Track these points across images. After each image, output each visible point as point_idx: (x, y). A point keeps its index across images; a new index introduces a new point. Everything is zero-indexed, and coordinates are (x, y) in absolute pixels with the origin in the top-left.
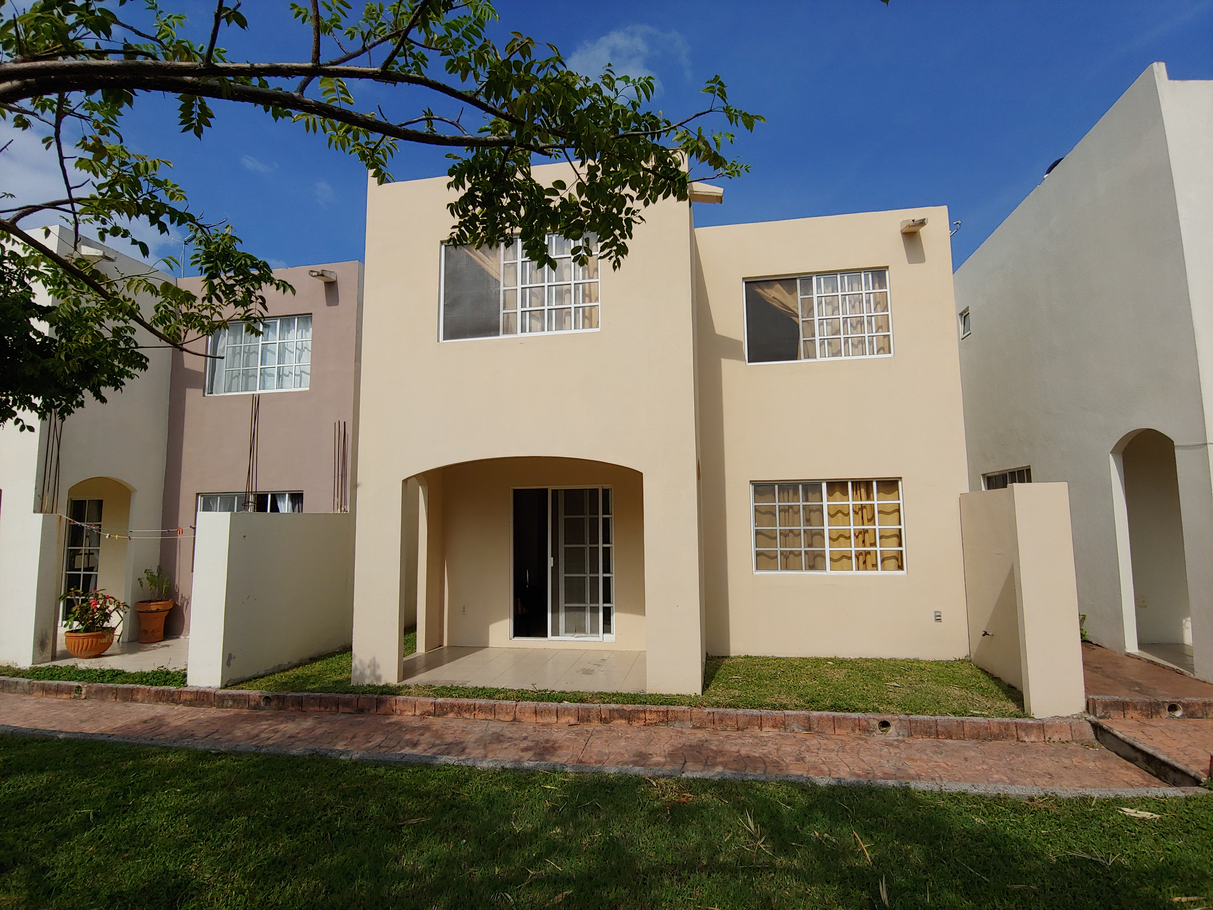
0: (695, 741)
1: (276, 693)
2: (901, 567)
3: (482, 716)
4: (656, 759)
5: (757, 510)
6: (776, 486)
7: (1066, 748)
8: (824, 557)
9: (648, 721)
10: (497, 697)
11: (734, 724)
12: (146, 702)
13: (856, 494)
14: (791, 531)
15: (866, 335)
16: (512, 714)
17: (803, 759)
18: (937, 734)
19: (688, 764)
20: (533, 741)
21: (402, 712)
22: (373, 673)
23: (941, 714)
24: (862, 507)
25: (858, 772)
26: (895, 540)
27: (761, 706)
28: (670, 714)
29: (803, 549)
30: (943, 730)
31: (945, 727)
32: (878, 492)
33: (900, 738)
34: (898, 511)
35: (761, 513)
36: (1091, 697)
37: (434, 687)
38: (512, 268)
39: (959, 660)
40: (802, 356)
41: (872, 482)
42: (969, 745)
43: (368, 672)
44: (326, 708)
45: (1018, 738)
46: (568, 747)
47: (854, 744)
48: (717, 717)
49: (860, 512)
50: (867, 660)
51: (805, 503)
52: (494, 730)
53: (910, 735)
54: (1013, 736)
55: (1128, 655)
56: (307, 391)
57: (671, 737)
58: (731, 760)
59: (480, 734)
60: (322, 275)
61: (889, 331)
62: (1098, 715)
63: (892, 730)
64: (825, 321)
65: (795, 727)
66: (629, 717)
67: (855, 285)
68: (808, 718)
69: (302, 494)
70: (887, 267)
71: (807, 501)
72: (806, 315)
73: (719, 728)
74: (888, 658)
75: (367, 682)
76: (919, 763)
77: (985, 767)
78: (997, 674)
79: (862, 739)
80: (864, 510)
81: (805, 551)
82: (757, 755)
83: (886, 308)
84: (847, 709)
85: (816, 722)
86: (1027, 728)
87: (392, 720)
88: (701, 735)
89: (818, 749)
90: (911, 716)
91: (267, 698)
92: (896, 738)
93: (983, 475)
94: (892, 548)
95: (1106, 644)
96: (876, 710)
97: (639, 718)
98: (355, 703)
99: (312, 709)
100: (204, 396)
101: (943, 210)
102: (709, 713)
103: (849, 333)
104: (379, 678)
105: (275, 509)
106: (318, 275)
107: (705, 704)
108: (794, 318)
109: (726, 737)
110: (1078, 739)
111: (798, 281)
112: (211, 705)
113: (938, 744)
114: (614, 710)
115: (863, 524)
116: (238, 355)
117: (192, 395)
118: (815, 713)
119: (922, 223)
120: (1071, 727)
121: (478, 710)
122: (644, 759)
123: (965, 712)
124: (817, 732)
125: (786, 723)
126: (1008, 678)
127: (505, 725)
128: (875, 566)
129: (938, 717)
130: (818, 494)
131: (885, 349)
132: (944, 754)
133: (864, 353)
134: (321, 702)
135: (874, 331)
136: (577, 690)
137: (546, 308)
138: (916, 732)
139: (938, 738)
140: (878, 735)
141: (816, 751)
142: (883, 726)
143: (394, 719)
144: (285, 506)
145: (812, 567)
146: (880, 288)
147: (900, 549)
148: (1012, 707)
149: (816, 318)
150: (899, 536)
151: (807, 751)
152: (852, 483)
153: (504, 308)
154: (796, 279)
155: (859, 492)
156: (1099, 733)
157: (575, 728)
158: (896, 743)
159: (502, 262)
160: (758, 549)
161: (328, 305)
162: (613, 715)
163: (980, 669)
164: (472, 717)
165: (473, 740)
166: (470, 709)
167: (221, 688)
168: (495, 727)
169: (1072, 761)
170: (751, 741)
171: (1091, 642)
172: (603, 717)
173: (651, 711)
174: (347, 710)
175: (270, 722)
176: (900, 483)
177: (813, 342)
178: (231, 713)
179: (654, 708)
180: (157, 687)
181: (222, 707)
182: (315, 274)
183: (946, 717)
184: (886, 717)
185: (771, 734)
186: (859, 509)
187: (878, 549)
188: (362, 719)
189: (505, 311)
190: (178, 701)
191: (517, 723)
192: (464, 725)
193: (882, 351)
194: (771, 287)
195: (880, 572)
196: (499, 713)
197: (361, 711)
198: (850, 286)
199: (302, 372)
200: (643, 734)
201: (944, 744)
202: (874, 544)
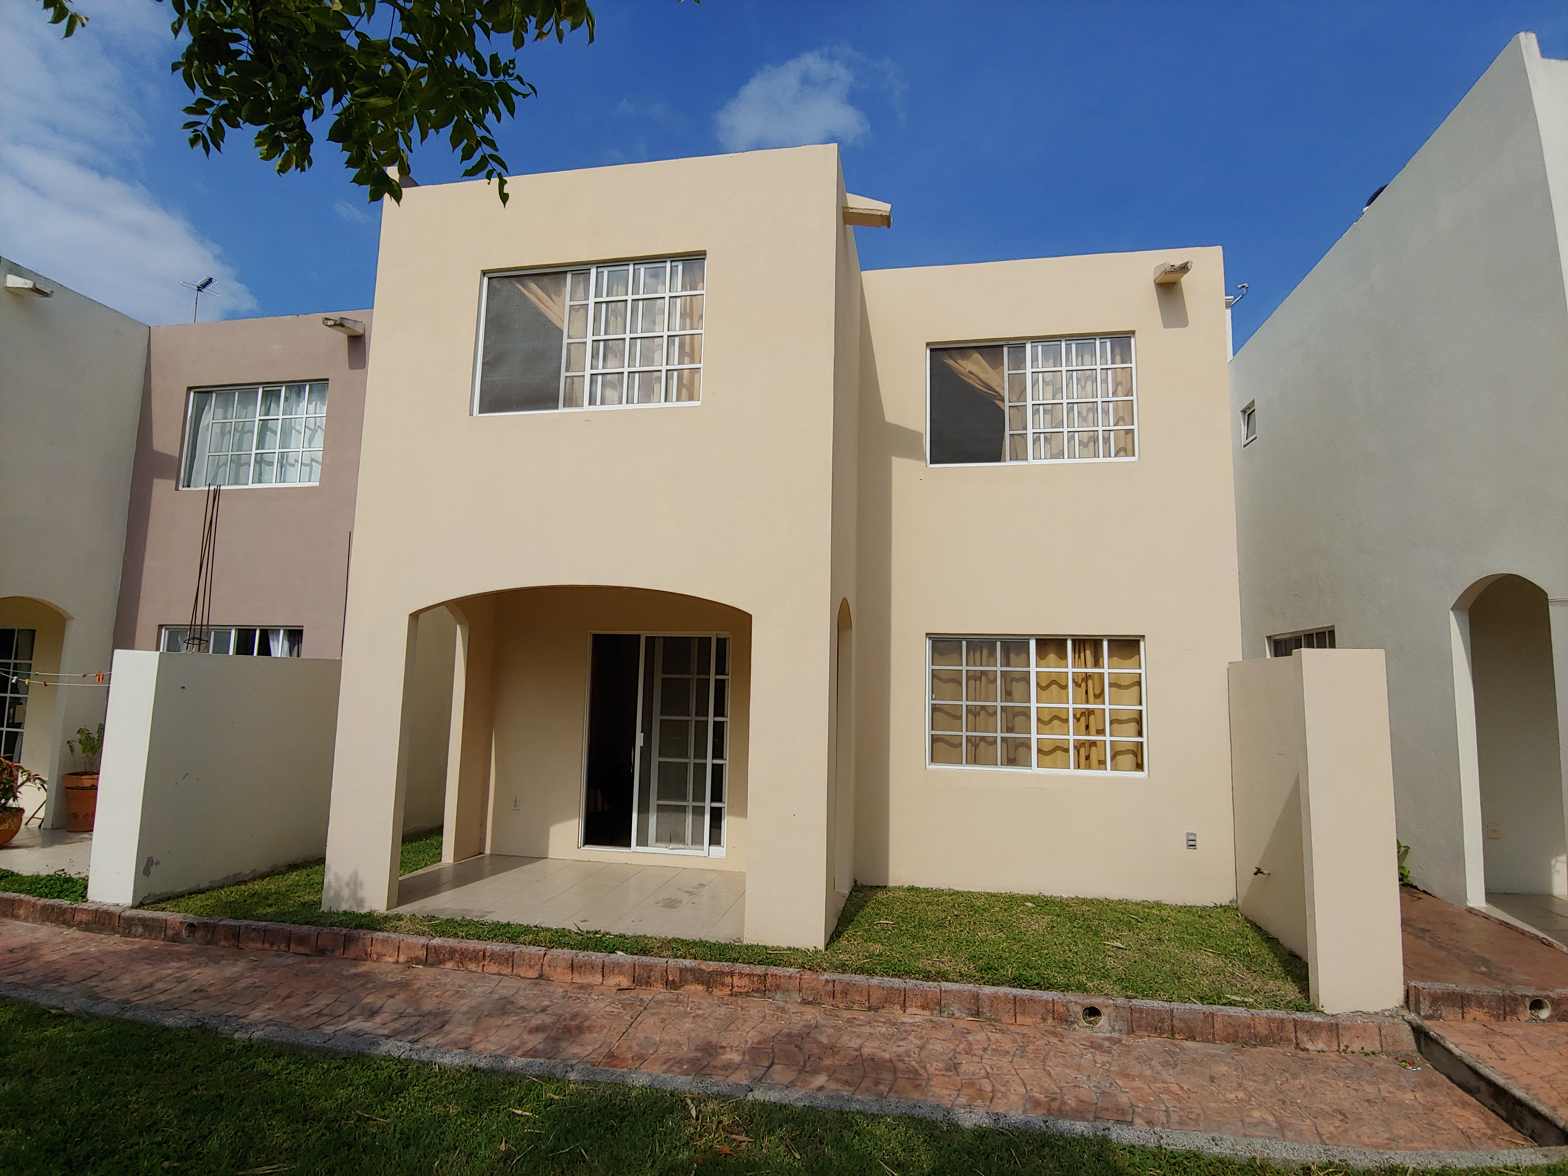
0: (798, 1027)
1: (205, 919)
2: (1139, 767)
3: (493, 968)
4: (729, 1057)
5: (934, 675)
6: (964, 643)
7: (1371, 1065)
8: (1029, 748)
9: (736, 989)
10: (522, 939)
11: (863, 999)
12: (30, 920)
13: (1079, 657)
14: (983, 708)
15: (1100, 429)
16: (538, 967)
17: (957, 1066)
18: (1173, 1031)
19: (777, 1067)
20: (554, 1014)
21: (380, 956)
22: (354, 895)
23: (1182, 999)
24: (1087, 677)
25: (1037, 1095)
26: (1133, 726)
27: (907, 973)
28: (769, 980)
29: (999, 735)
30: (1182, 1025)
31: (1185, 1022)
32: (1109, 657)
33: (1116, 1035)
34: (1139, 683)
35: (940, 679)
36: (1412, 984)
37: (437, 919)
38: (582, 311)
39: (1221, 906)
40: (1008, 457)
41: (1102, 641)
42: (1220, 1052)
43: (346, 893)
44: (272, 944)
45: (1297, 1044)
46: (603, 1027)
47: (1042, 1042)
48: (838, 988)
49: (1083, 684)
50: (1084, 901)
51: (1004, 669)
52: (504, 992)
53: (1131, 1032)
54: (1290, 1040)
55: (1470, 911)
56: (316, 487)
57: (765, 1017)
58: (844, 1063)
59: (479, 1000)
60: (341, 325)
61: (1133, 425)
62: (1422, 1014)
63: (1103, 1021)
64: (1041, 407)
65: (955, 1009)
66: (709, 981)
67: (1087, 358)
68: (976, 997)
69: (302, 631)
70: (1133, 332)
71: (1008, 665)
72: (1015, 399)
73: (841, 1005)
74: (1116, 899)
75: (344, 907)
76: (1137, 1083)
77: (1241, 1095)
78: (1274, 932)
79: (1054, 1034)
80: (1090, 682)
81: (1002, 738)
82: (887, 1056)
83: (1130, 392)
84: (1037, 984)
85: (988, 1003)
86: (1312, 1029)
87: (362, 969)
88: (811, 1014)
89: (985, 1049)
90: (1134, 1001)
91: (191, 925)
92: (1109, 1035)
93: (1269, 638)
94: (1128, 739)
95: (1437, 891)
96: (1082, 988)
97: (723, 984)
98: (313, 940)
99: (252, 945)
100: (177, 489)
101: (1217, 252)
102: (827, 981)
103: (1076, 425)
104: (361, 902)
105: (265, 650)
106: (335, 325)
107: (825, 965)
108: (998, 403)
109: (849, 1021)
110: (1390, 1049)
111: (1005, 350)
112: (114, 931)
113: (1172, 1048)
114: (686, 969)
115: (1087, 702)
116: (228, 435)
117: (162, 488)
118: (988, 990)
119: (1184, 268)
120: (1380, 1029)
121: (488, 959)
122: (710, 1055)
123: (1216, 998)
124: (989, 1019)
125: (943, 1002)
126: (1290, 942)
127: (522, 984)
128: (1102, 763)
129: (1174, 1005)
130: (1024, 655)
131: (1126, 450)
132: (1179, 1067)
133: (1096, 455)
134: (265, 935)
135: (1112, 423)
136: (642, 934)
137: (626, 370)
138: (1139, 1026)
139: (1173, 1038)
140: (1082, 1029)
141: (980, 1053)
142: (1090, 1016)
143: (365, 967)
144: (279, 647)
145: (1011, 761)
146: (1122, 363)
147: (1139, 739)
148: (1290, 991)
149: (1029, 403)
150: (1139, 721)
151: (967, 1053)
152: (1074, 641)
153: (567, 370)
154: (1002, 346)
155: (1082, 655)
156: (1423, 1042)
157: (625, 996)
158: (1107, 1044)
159: (568, 303)
160: (934, 732)
161: (351, 368)
162: (685, 977)
163: (1250, 922)
164: (480, 969)
165: (464, 1009)
166: (479, 957)
167: (132, 907)
168: (507, 987)
169: (1379, 1090)
170: (884, 1029)
171: (1416, 887)
172: (670, 979)
173: (740, 974)
174: (302, 950)
175: (181, 964)
176: (1142, 644)
177: (1024, 436)
178: (137, 946)
179: (747, 969)
180: (47, 900)
181: (129, 935)
182: (332, 323)
183: (1188, 1006)
184: (1095, 1001)
185: (918, 1019)
186: (1083, 679)
187: (1108, 738)
188: (317, 965)
189: (568, 374)
190: (71, 923)
191: (543, 982)
192: (463, 983)
193: (1123, 453)
194: (966, 357)
195: (1109, 773)
196: (519, 966)
197: (321, 952)
198: (1080, 358)
199: (312, 460)
200: (723, 1010)
201: (1182, 1049)
202: (1101, 732)
